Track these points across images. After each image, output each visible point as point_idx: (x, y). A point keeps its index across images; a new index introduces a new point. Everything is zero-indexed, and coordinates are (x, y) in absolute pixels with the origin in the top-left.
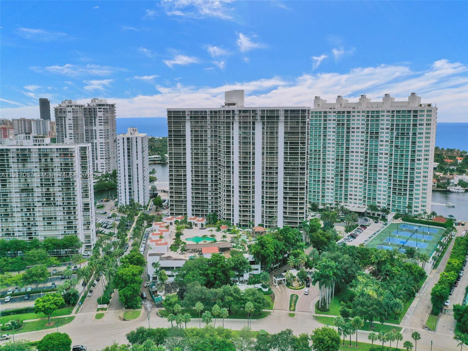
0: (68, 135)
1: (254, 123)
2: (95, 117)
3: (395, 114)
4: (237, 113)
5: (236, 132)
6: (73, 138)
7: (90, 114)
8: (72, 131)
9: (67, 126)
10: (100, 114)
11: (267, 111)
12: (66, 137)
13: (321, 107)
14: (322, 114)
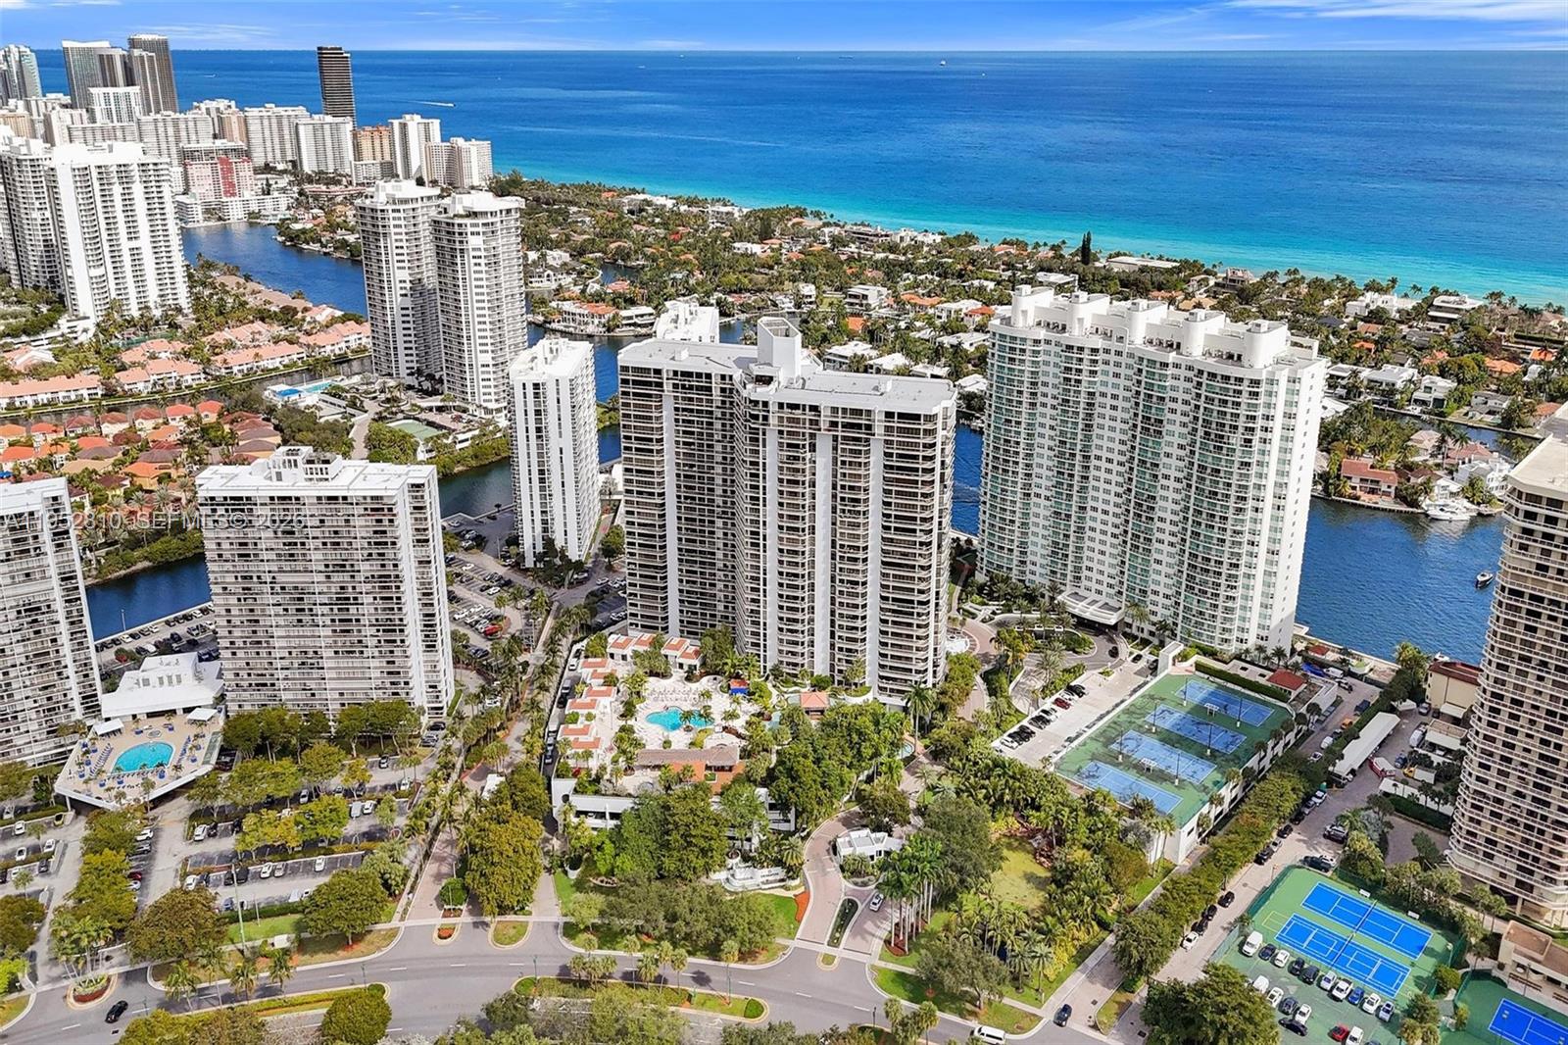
1: (813, 436)
3: (1204, 380)
4: (773, 408)
5: (772, 454)
10: (474, 242)
11: (844, 410)
13: (1031, 321)
14: (1029, 347)
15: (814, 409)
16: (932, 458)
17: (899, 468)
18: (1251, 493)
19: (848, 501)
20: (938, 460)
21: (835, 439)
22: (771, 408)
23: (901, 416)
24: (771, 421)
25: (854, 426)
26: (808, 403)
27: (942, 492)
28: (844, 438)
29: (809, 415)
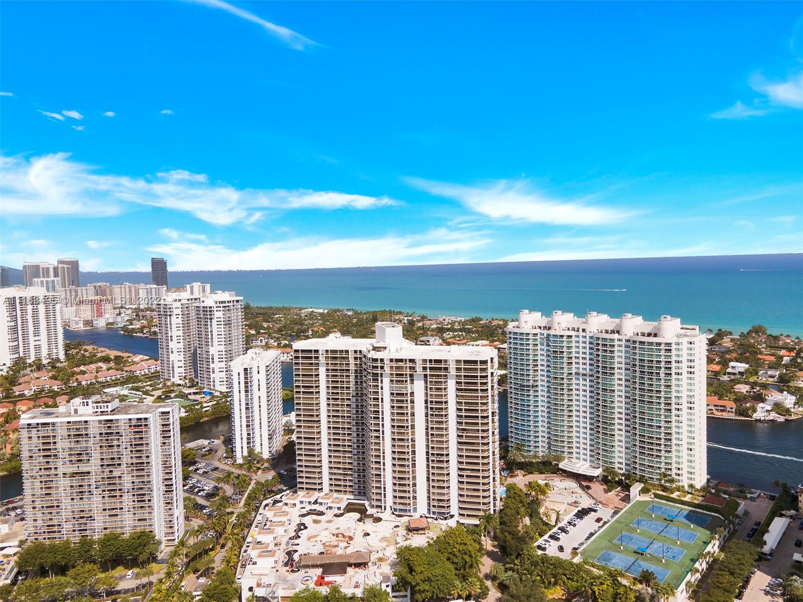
0: (174, 338)
1: (412, 375)
2: (211, 319)
6: (182, 341)
7: (204, 315)
8: (180, 333)
9: (174, 326)
10: (218, 314)
11: (431, 360)
12: (172, 340)
13: (530, 325)
14: (530, 337)
15: (412, 361)
16: (486, 383)
17: (465, 390)
18: (674, 401)
19: (436, 409)
20: (490, 385)
21: (426, 376)
22: (386, 362)
23: (466, 362)
24: (385, 368)
25: (437, 368)
26: (408, 358)
27: (493, 402)
28: (430, 375)
29: (409, 364)
